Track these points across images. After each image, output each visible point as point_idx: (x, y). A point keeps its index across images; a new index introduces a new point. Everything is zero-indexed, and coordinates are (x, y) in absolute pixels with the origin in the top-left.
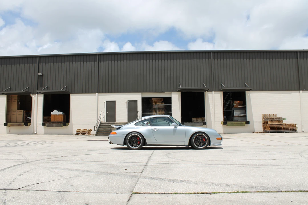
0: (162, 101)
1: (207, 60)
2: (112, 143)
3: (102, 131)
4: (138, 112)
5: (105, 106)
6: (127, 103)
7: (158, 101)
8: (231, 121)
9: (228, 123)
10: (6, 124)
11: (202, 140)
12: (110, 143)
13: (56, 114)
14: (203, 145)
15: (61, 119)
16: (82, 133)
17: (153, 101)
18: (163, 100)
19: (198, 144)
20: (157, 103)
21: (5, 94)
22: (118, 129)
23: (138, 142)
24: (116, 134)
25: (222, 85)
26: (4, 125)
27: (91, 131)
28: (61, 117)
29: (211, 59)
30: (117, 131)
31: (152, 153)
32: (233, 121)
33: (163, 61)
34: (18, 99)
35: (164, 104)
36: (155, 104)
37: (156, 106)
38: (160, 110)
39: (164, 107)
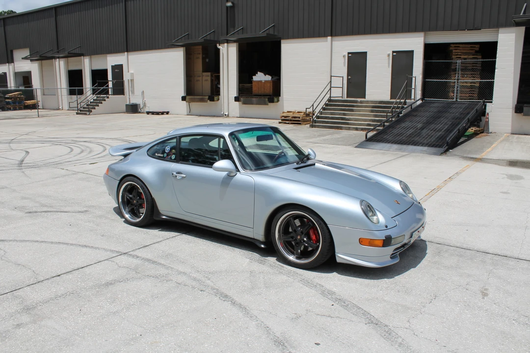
3: (326, 118)
4: (414, 79)
5: (345, 63)
6: (391, 56)
7: (464, 51)
10: (184, 99)
13: (261, 80)
15: (269, 90)
16: (291, 120)
17: (452, 50)
18: (477, 49)
20: (462, 57)
21: (182, 46)
26: (182, 100)
28: (269, 85)
34: (203, 54)
35: (479, 59)
36: (457, 57)
37: (457, 63)
38: (467, 73)
39: (480, 65)
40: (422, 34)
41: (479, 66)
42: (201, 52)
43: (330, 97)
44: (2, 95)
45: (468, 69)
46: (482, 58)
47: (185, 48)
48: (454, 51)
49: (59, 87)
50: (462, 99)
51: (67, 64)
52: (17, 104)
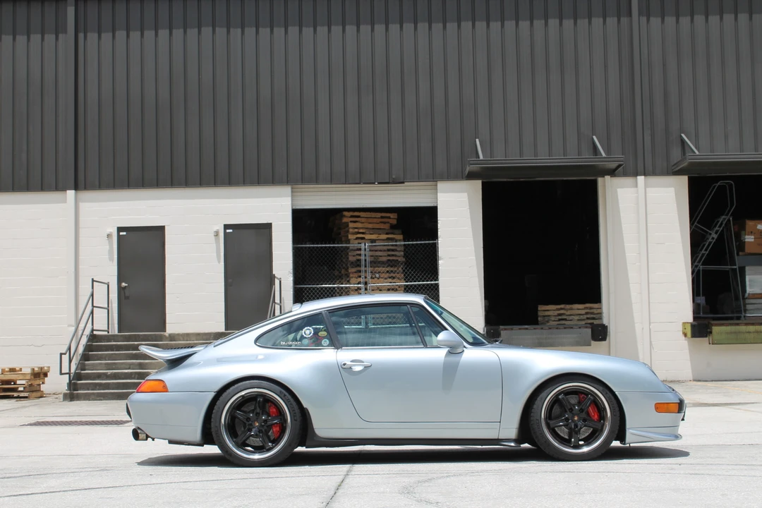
0: (393, 227)
1: (612, 21)
2: (147, 437)
3: (99, 376)
4: (277, 282)
5: (111, 251)
6: (222, 235)
7: (370, 226)
8: (731, 318)
9: (715, 329)
11: (583, 415)
12: (136, 434)
14: (588, 441)
17: (347, 225)
18: (395, 222)
19: (563, 432)
20: (367, 237)
22: (175, 363)
23: (270, 427)
24: (165, 389)
25: (683, 142)
27: (46, 375)
29: (630, 14)
30: (170, 377)
31: (341, 478)
32: (739, 318)
33: (394, 28)
35: (400, 240)
36: (357, 238)
37: (360, 249)
38: (380, 269)
39: (402, 253)
40: (287, 190)
41: (400, 256)
43: (93, 330)
45: (379, 262)
46: (404, 241)
48: (351, 225)
50: (378, 324)
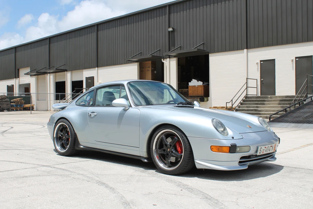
3: (243, 110)
6: (294, 61)
13: (195, 85)
15: (201, 92)
21: (136, 62)
28: (201, 89)
34: (152, 67)
42: (151, 66)
43: (247, 95)
44: (9, 100)
47: (139, 63)
49: (49, 92)
51: (55, 77)
52: (19, 107)
